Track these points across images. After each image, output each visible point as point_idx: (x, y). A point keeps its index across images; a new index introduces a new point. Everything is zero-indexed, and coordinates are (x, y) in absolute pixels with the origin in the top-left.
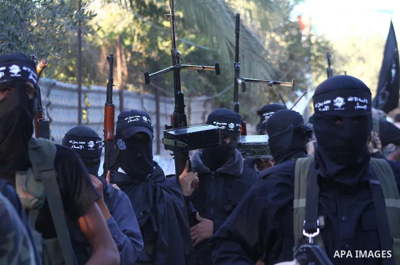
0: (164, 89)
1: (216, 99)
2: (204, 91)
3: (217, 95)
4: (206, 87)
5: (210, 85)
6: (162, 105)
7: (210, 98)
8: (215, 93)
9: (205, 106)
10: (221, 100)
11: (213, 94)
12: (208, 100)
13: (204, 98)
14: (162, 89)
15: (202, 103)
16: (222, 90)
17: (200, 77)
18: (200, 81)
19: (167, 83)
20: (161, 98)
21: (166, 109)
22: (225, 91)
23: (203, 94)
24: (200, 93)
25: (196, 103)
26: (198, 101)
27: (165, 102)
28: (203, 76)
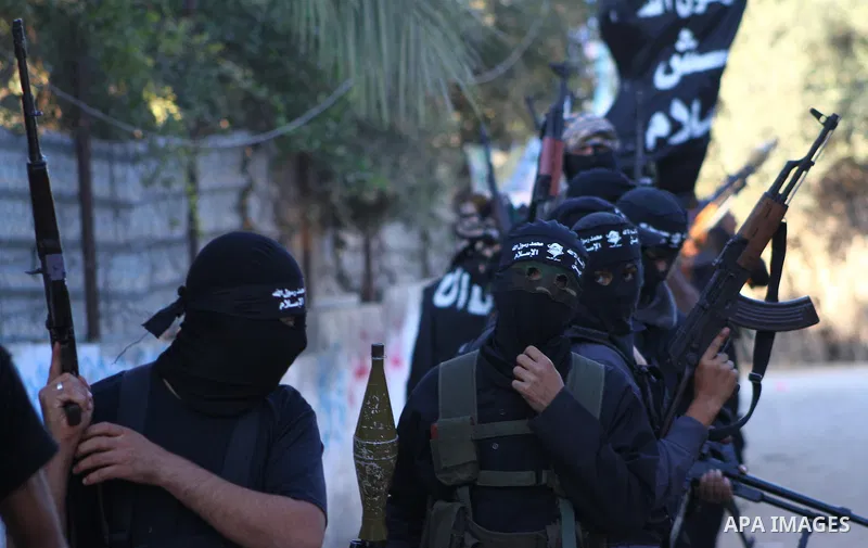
0: (106, 111)
1: (283, 140)
2: (241, 116)
3: (286, 128)
4: (249, 99)
5: (262, 93)
6: (98, 168)
7: (261, 138)
8: (281, 120)
9: (244, 166)
10: (302, 145)
11: (271, 127)
12: (256, 147)
13: (241, 138)
14: (98, 113)
15: (236, 158)
16: (303, 109)
17: (228, 66)
18: (224, 79)
19: (112, 90)
20: (96, 145)
21: (112, 180)
22: (314, 112)
23: (236, 126)
24: (225, 124)
25: (215, 157)
26: (222, 150)
27: (110, 158)
28: (237, 62)
